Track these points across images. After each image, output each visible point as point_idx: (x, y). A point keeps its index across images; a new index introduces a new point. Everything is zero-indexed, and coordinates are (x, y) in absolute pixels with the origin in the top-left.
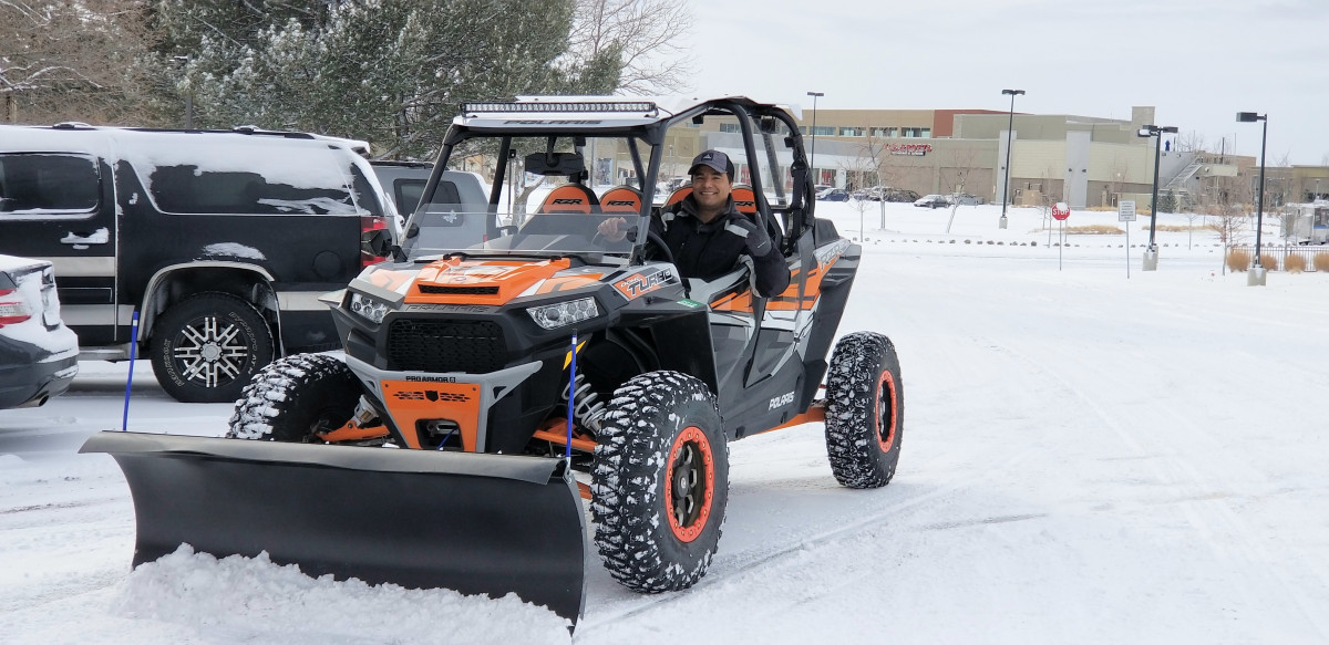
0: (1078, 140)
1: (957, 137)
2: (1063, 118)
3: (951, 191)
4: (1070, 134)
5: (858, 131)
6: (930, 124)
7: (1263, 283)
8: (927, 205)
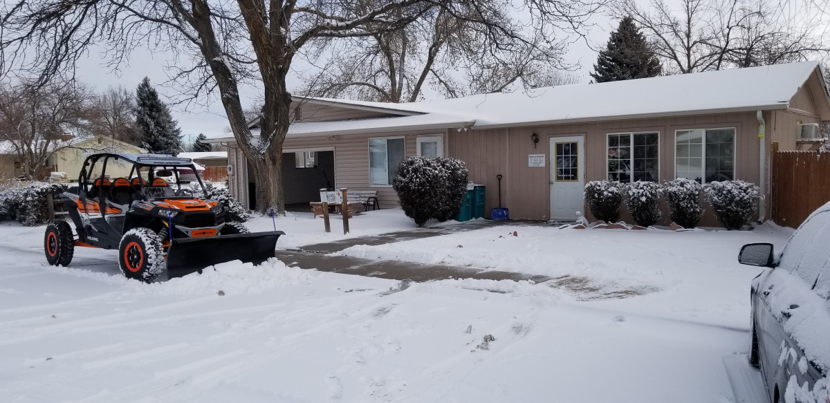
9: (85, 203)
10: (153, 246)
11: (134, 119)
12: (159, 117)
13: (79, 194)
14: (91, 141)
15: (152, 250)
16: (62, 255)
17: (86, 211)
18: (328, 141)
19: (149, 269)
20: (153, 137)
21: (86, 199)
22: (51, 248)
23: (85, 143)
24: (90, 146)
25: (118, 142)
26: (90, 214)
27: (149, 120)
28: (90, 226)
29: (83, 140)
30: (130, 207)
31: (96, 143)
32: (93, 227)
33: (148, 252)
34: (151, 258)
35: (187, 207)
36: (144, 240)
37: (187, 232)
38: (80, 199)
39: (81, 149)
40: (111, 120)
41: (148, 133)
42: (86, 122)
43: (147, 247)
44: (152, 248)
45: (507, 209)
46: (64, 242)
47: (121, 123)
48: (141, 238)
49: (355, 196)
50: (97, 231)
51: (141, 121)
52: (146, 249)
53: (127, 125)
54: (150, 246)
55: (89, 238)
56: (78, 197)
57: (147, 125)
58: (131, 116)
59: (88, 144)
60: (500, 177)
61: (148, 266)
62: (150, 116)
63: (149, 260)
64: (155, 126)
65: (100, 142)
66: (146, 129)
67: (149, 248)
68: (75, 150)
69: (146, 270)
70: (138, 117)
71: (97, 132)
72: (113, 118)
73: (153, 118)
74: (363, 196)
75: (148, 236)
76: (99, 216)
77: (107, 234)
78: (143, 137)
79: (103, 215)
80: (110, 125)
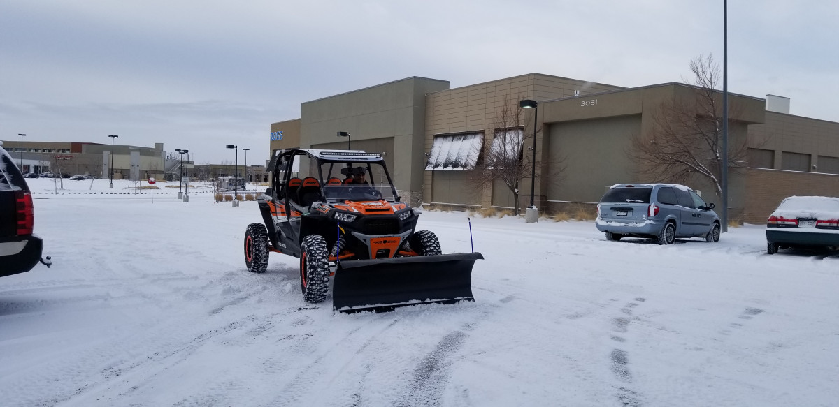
0: (135, 155)
1: (84, 153)
2: (128, 146)
3: (84, 174)
4: (132, 153)
5: (36, 150)
6: (70, 148)
7: (238, 205)
8: (75, 179)
9: (276, 205)
17: (276, 214)
21: (277, 201)
22: (249, 252)
26: (279, 218)
30: (310, 209)
32: (282, 232)
35: (367, 210)
37: (365, 240)
50: (285, 236)
55: (279, 243)
56: (271, 198)
76: (286, 220)
77: (293, 240)
79: (288, 219)
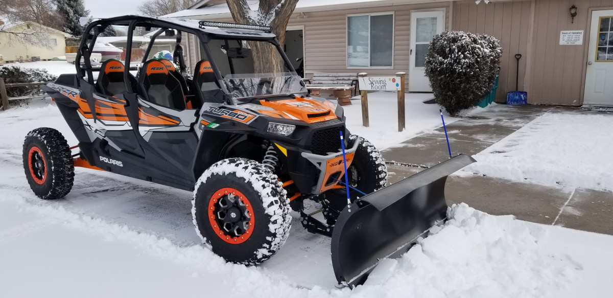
9: (92, 103)
10: (277, 198)
11: (55, 7)
12: (76, 6)
13: (78, 86)
14: (21, 26)
15: (276, 207)
16: (57, 184)
17: (97, 116)
18: (298, 19)
19: (269, 243)
20: (73, 23)
21: (95, 96)
22: (36, 170)
23: (16, 28)
24: (21, 31)
25: (45, 27)
26: (107, 122)
27: (68, 8)
28: (106, 142)
29: (14, 25)
30: (197, 115)
31: (26, 28)
32: (111, 143)
33: (269, 211)
34: (275, 222)
36: (257, 185)
37: (320, 164)
38: (82, 96)
39: (13, 33)
40: (35, 9)
41: (69, 20)
42: (13, 10)
43: (267, 200)
44: (276, 202)
45: (526, 93)
46: (59, 164)
47: (43, 11)
48: (250, 183)
49: (331, 78)
50: (119, 150)
51: (61, 10)
52: (265, 205)
53: (50, 13)
54: (272, 199)
55: (102, 158)
56: (77, 91)
57: (67, 13)
58: (52, 5)
59: (20, 29)
60: (518, 57)
61: (269, 238)
62: (69, 5)
63: (272, 228)
64: (74, 14)
65: (28, 27)
66: (67, 16)
67: (272, 204)
68: (8, 34)
69: (265, 245)
70: (58, 6)
71: (25, 19)
72: (37, 6)
73: (72, 7)
74: (342, 78)
75: (264, 179)
76: (127, 126)
77: (144, 158)
78: (65, 23)
79: (135, 125)
80: (35, 13)
